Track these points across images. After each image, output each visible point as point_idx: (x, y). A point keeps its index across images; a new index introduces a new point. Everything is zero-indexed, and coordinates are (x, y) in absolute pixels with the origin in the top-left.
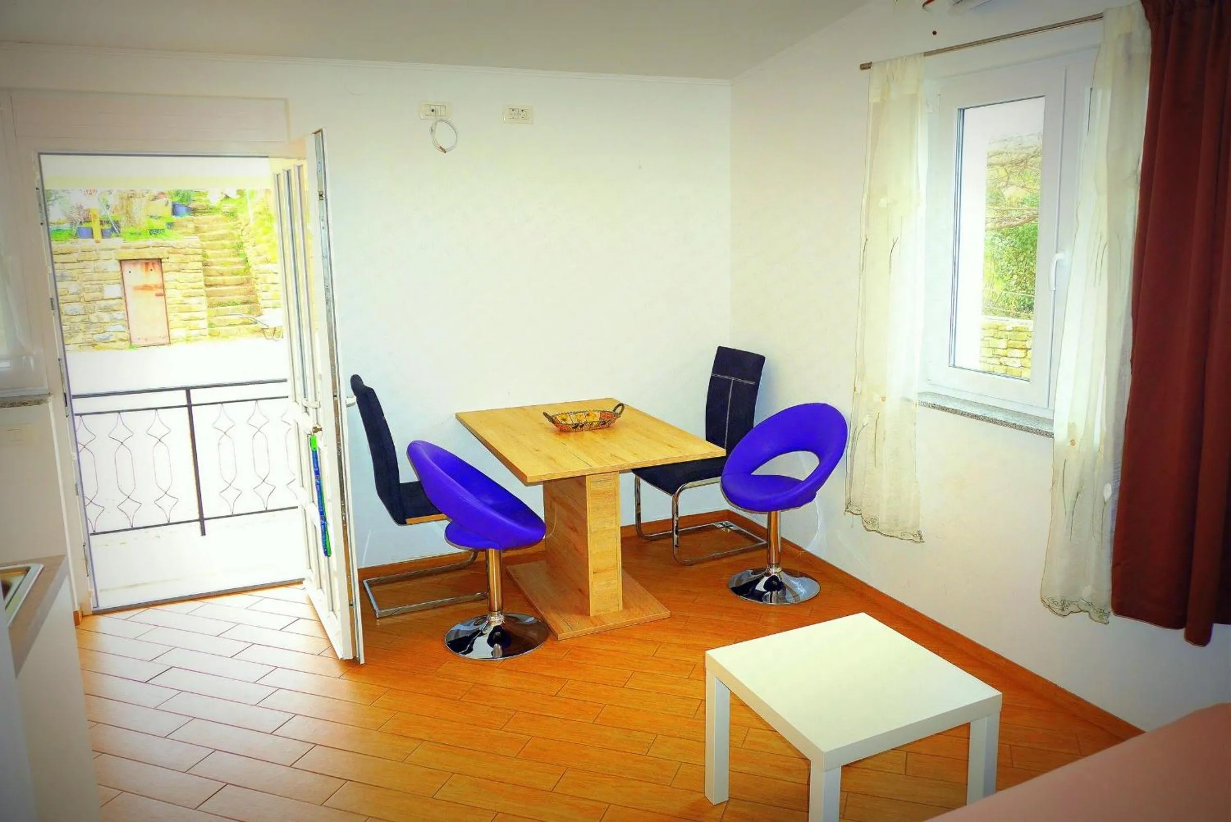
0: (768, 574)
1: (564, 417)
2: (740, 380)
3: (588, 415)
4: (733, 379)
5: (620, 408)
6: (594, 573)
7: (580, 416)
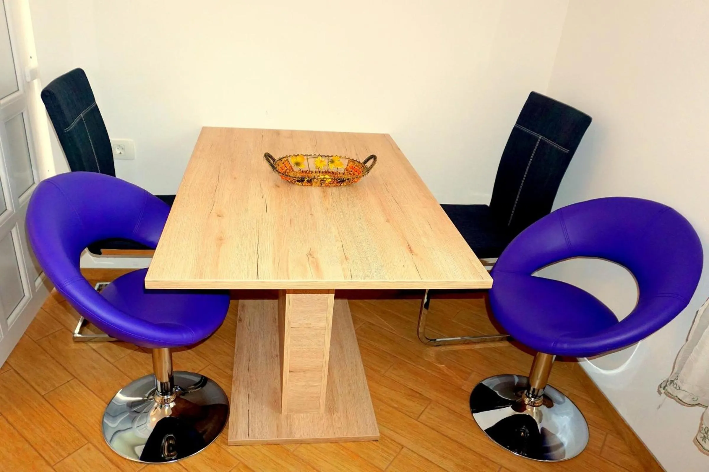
0: (519, 406)
1: (299, 159)
2: (548, 141)
3: (332, 162)
4: (540, 137)
5: (372, 161)
6: (290, 372)
7: (321, 161)
